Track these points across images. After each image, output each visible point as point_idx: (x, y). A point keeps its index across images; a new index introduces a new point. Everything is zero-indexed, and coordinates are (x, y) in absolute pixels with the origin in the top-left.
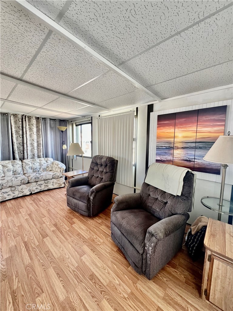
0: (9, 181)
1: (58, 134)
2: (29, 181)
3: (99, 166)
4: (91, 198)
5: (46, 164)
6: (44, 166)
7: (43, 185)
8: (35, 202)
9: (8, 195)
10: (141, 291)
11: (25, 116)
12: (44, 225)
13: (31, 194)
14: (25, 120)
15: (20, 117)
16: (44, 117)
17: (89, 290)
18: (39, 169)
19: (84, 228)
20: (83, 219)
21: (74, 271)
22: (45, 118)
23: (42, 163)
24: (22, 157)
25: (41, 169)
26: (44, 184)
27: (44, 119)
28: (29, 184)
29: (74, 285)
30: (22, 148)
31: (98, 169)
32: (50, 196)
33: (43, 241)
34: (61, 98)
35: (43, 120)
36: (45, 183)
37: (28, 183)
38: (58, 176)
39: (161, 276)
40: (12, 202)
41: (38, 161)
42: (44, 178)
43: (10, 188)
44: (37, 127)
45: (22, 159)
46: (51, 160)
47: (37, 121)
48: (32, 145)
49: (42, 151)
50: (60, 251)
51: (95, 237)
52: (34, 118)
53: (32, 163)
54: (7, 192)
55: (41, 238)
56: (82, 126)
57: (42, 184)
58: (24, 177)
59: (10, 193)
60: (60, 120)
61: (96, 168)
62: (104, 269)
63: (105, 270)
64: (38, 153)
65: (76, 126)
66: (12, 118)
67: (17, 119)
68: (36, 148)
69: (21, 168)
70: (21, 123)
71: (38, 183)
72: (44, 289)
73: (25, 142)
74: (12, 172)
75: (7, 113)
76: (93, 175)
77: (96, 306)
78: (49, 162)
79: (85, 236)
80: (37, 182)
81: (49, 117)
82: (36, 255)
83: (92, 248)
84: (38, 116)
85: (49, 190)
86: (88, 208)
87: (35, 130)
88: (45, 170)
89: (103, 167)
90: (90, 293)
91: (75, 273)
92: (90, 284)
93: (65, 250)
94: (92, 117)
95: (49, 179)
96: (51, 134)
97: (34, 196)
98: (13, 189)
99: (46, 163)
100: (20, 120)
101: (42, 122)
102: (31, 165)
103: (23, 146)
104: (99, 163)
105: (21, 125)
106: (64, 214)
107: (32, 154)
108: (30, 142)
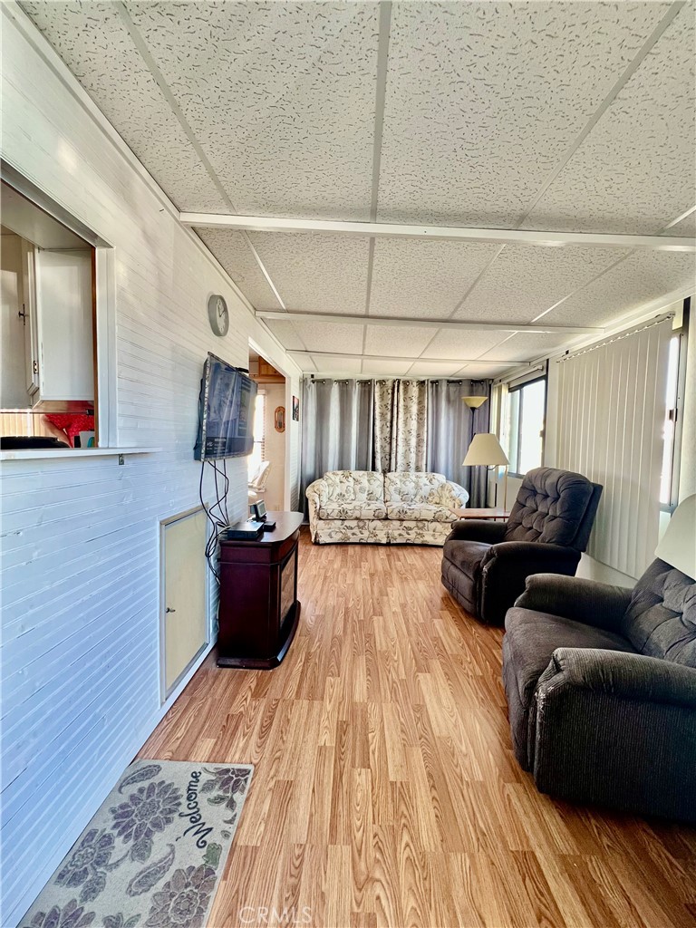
0: (357, 508)
1: (465, 416)
2: (387, 515)
3: (539, 498)
4: (485, 569)
5: (430, 486)
6: (425, 491)
7: (413, 531)
8: (389, 560)
9: (353, 534)
10: (510, 800)
11: (399, 382)
12: (385, 598)
13: (388, 545)
14: (398, 391)
15: (389, 384)
16: (435, 379)
17: (402, 720)
18: (413, 497)
19: (454, 634)
20: (464, 620)
21: (394, 682)
22: (437, 381)
23: (422, 484)
24: (387, 468)
25: (418, 497)
26: (416, 529)
27: (435, 383)
28: (387, 522)
29: (383, 698)
30: (387, 449)
31: (534, 506)
32: (422, 557)
33: (371, 618)
34: (444, 330)
35: (432, 386)
36: (417, 526)
37: (386, 519)
38: (447, 518)
39: (596, 826)
40: (357, 548)
41: (414, 478)
42: (416, 514)
43: (356, 521)
44: (420, 403)
45: (386, 471)
46: (441, 478)
47: (420, 390)
48: (407, 441)
49: (425, 457)
50: (389, 645)
51: (469, 659)
52: (415, 384)
53: (401, 481)
54: (352, 528)
55: (371, 613)
56: (525, 388)
57: (411, 529)
58: (383, 505)
59: (356, 531)
60: (472, 381)
61: (530, 504)
62: (452, 714)
63: (452, 717)
64: (417, 461)
65: (511, 390)
66: (377, 388)
67: (385, 390)
68: (413, 450)
69: (381, 489)
70: (390, 396)
71: (405, 524)
72: (342, 673)
73: (394, 436)
74: (366, 493)
75: (369, 381)
76: (521, 524)
77: (400, 746)
78: (436, 484)
79: (447, 648)
80: (403, 520)
81: (448, 378)
82: (354, 631)
83: (449, 672)
84: (422, 379)
85: (424, 546)
86: (475, 592)
87: (414, 408)
88: (425, 499)
89: (549, 500)
90: (402, 724)
91: (395, 685)
92: (410, 714)
93: (398, 646)
94: (548, 360)
95: (426, 520)
96: (448, 417)
97: (394, 550)
98: (361, 524)
99: (428, 483)
100: (390, 391)
101: (429, 390)
102: (399, 486)
103: (391, 443)
104: (539, 491)
105: (390, 402)
106: (428, 595)
107: (404, 462)
108: (403, 436)
